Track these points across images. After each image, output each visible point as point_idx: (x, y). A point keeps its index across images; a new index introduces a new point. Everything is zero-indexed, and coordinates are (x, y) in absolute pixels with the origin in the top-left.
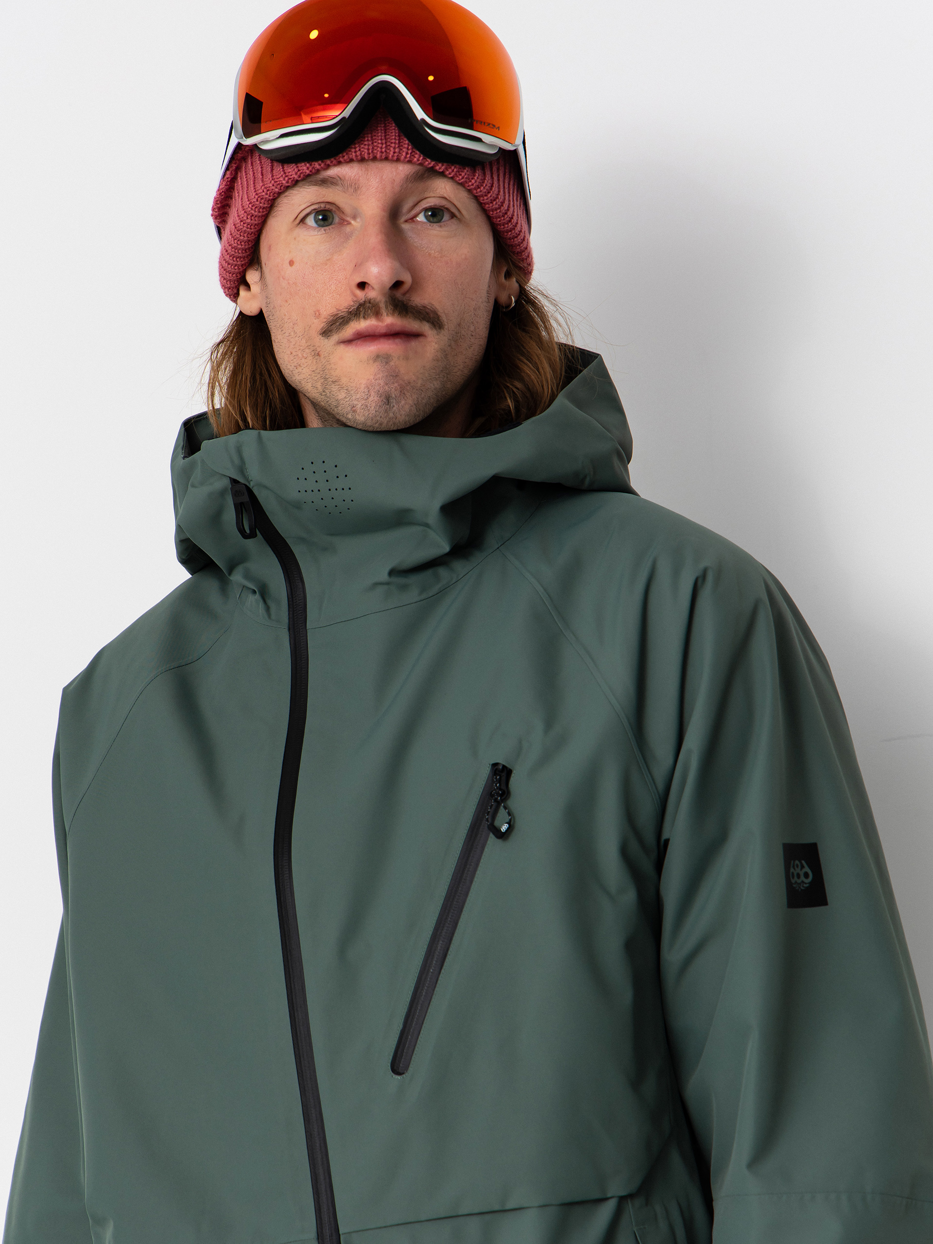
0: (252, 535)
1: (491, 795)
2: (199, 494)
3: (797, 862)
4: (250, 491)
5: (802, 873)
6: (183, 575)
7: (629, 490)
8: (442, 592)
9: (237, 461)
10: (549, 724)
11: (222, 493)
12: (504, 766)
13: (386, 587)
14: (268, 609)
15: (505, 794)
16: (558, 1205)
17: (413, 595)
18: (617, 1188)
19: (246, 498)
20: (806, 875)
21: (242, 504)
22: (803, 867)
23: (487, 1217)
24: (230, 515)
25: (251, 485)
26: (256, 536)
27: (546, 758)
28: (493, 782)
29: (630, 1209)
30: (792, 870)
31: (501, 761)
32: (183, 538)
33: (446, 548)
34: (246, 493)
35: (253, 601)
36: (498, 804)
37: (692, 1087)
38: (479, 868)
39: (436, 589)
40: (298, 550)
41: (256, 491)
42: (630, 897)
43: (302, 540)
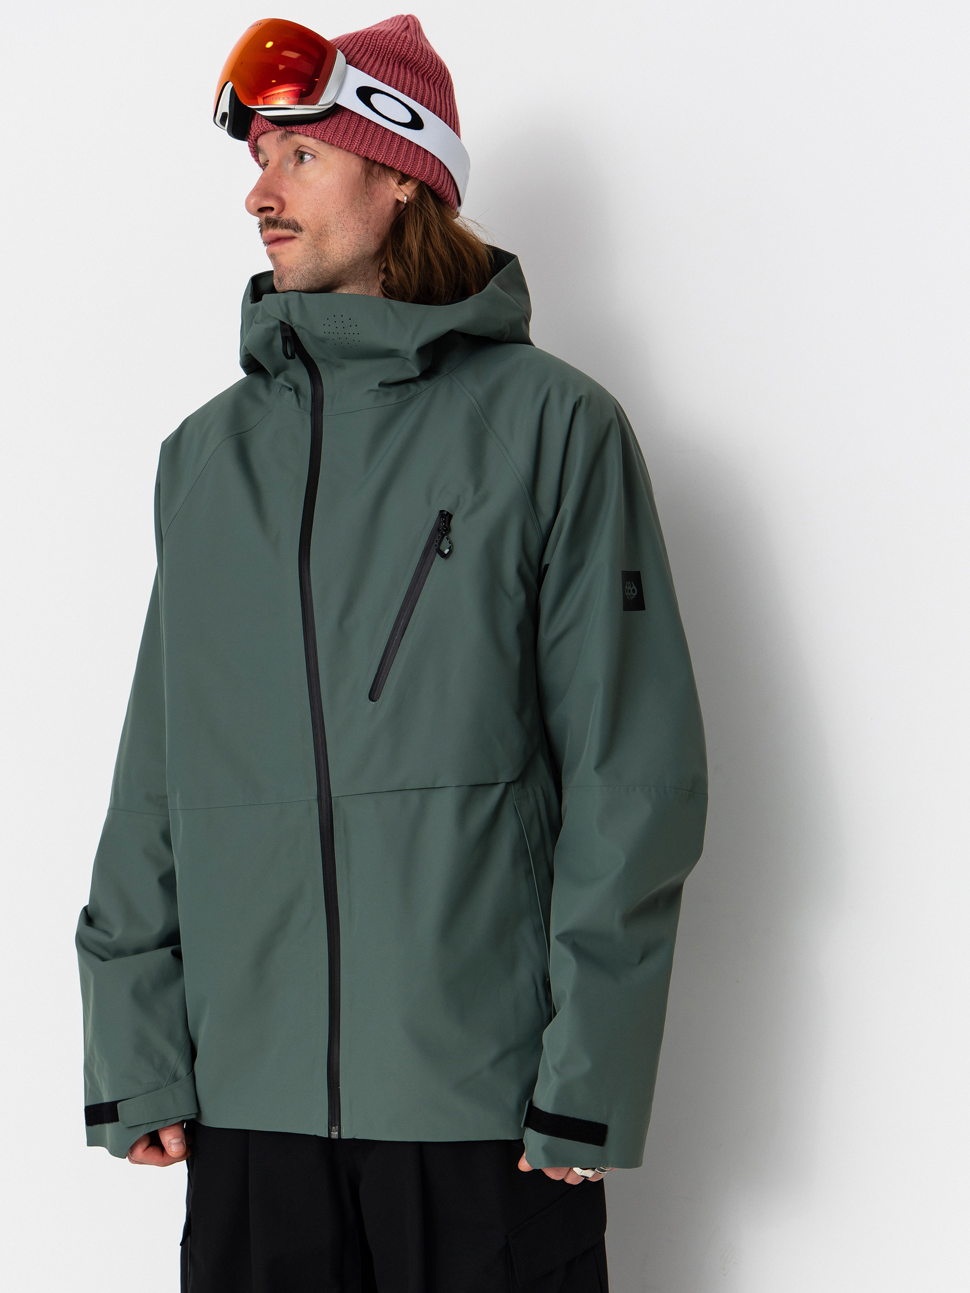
0: (293, 357)
1: (439, 530)
2: (259, 329)
3: (629, 582)
4: (292, 330)
5: (631, 590)
6: (242, 375)
7: (529, 343)
8: (411, 400)
9: (285, 310)
10: (478, 486)
11: (274, 329)
12: (447, 512)
13: (376, 393)
14: (298, 401)
15: (448, 530)
16: (469, 786)
17: (392, 399)
18: (504, 778)
19: (289, 334)
20: (634, 591)
21: (286, 337)
22: (632, 586)
23: (423, 791)
24: (278, 342)
25: (293, 326)
26: (295, 358)
27: (474, 509)
28: (440, 522)
29: (513, 790)
30: (626, 587)
31: (446, 509)
32: (247, 353)
33: (418, 374)
34: (289, 330)
35: (290, 396)
36: (443, 536)
37: (554, 719)
38: (429, 575)
39: (407, 397)
40: (321, 366)
41: (296, 330)
42: (521, 598)
43: (324, 360)
